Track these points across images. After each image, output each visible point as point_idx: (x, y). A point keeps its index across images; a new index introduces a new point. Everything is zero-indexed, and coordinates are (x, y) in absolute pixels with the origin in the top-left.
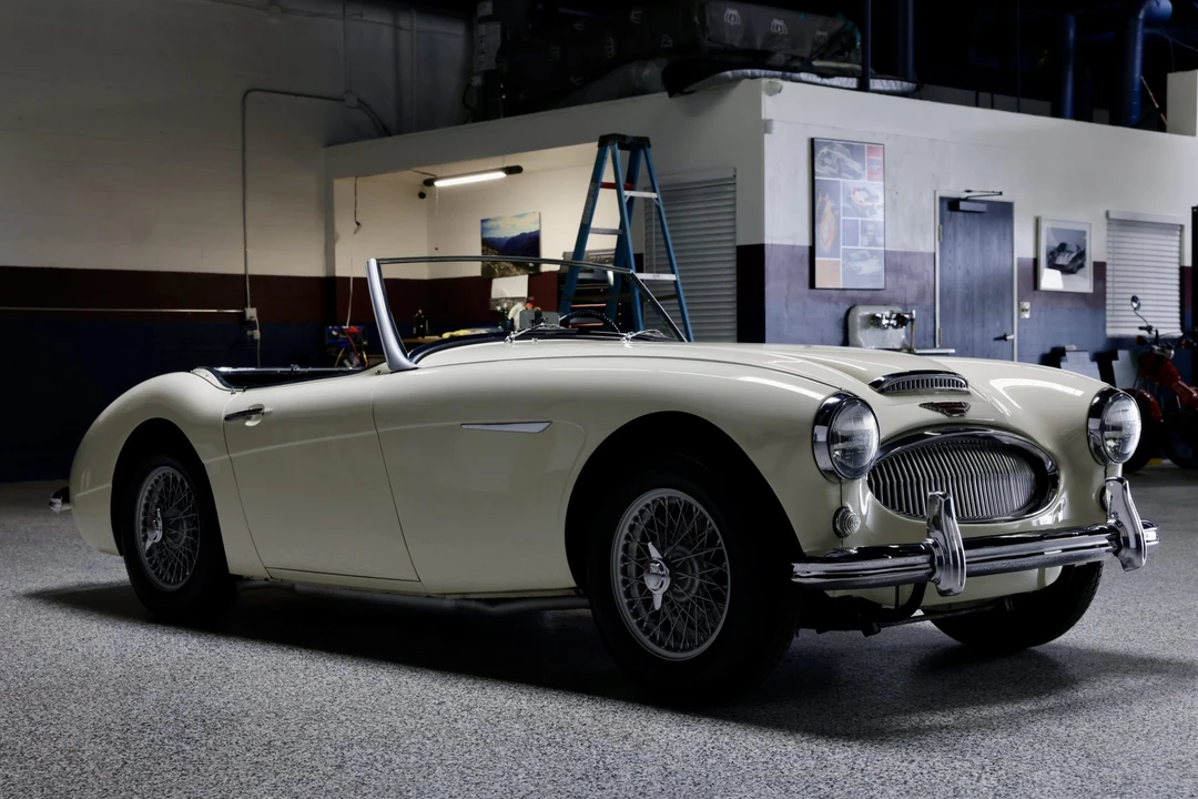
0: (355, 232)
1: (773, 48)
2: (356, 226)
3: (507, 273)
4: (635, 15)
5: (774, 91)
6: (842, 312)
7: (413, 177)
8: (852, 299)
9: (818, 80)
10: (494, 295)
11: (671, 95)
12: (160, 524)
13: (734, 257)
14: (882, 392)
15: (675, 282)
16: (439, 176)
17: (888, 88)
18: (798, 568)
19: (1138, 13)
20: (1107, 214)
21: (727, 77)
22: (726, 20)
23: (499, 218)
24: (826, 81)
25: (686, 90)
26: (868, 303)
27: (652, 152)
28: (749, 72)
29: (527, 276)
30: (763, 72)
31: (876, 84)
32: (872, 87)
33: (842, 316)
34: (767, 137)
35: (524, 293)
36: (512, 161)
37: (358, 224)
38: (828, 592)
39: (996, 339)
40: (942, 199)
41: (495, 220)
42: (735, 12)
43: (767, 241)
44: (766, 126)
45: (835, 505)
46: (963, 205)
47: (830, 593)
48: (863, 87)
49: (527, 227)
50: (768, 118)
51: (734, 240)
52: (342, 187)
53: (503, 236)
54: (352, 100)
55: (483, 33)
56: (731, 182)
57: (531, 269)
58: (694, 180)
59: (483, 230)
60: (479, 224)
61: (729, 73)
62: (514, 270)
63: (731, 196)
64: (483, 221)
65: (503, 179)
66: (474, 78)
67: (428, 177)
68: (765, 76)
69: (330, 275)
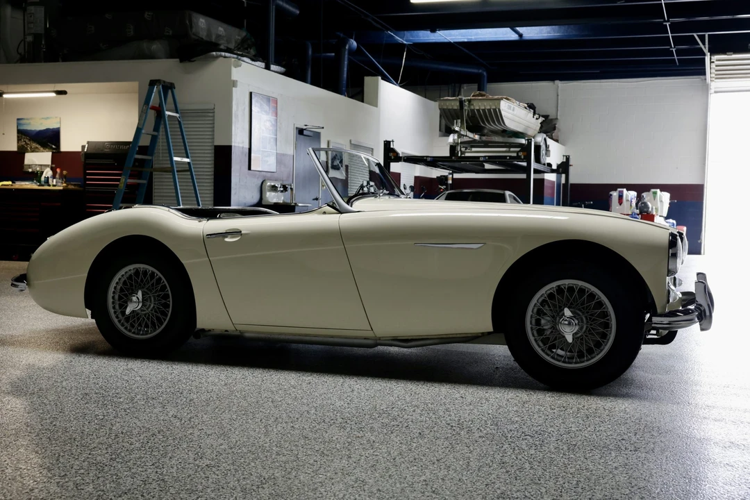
1: (220, 42)
3: (37, 150)
4: (147, 15)
5: (237, 66)
6: (260, 183)
8: (265, 177)
9: (251, 62)
10: (26, 162)
11: (181, 61)
13: (213, 151)
15: (189, 163)
16: (5, 91)
17: (276, 70)
19: (346, 46)
20: (350, 141)
21: (213, 55)
22: (200, 24)
23: (31, 119)
24: (253, 63)
25: (192, 60)
26: (270, 180)
28: (223, 54)
29: (51, 153)
30: (232, 55)
31: (273, 67)
32: (272, 69)
33: (260, 185)
34: (234, 89)
35: (49, 162)
36: (60, 87)
39: (314, 199)
40: (297, 128)
41: (27, 119)
42: (203, 21)
43: (233, 144)
44: (234, 84)
46: (305, 132)
48: (267, 68)
49: (52, 125)
50: (235, 79)
51: (213, 142)
53: (33, 129)
55: (32, 12)
56: (213, 111)
57: (54, 149)
59: (19, 125)
60: (16, 121)
61: (214, 53)
62: (42, 149)
63: (211, 118)
64: (18, 119)
65: (54, 97)
66: (27, 37)
68: (234, 58)
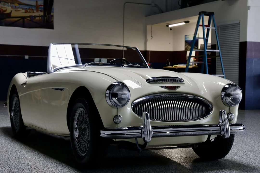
0: (151, 39)
2: (151, 37)
7: (164, 24)
10: (187, 55)
12: (13, 112)
13: (239, 45)
14: (149, 82)
15: (219, 52)
16: (170, 24)
18: (102, 132)
27: (215, 16)
34: (249, 11)
35: (195, 55)
36: (185, 20)
37: (152, 37)
38: (113, 139)
41: (188, 35)
43: (248, 41)
44: (248, 8)
45: (115, 114)
47: (114, 140)
50: (249, 5)
51: (239, 40)
52: (149, 27)
53: (190, 40)
54: (153, 4)
56: (239, 24)
57: (196, 48)
58: (229, 24)
59: (185, 38)
63: (239, 28)
64: (185, 36)
67: (167, 24)
69: (146, 50)
